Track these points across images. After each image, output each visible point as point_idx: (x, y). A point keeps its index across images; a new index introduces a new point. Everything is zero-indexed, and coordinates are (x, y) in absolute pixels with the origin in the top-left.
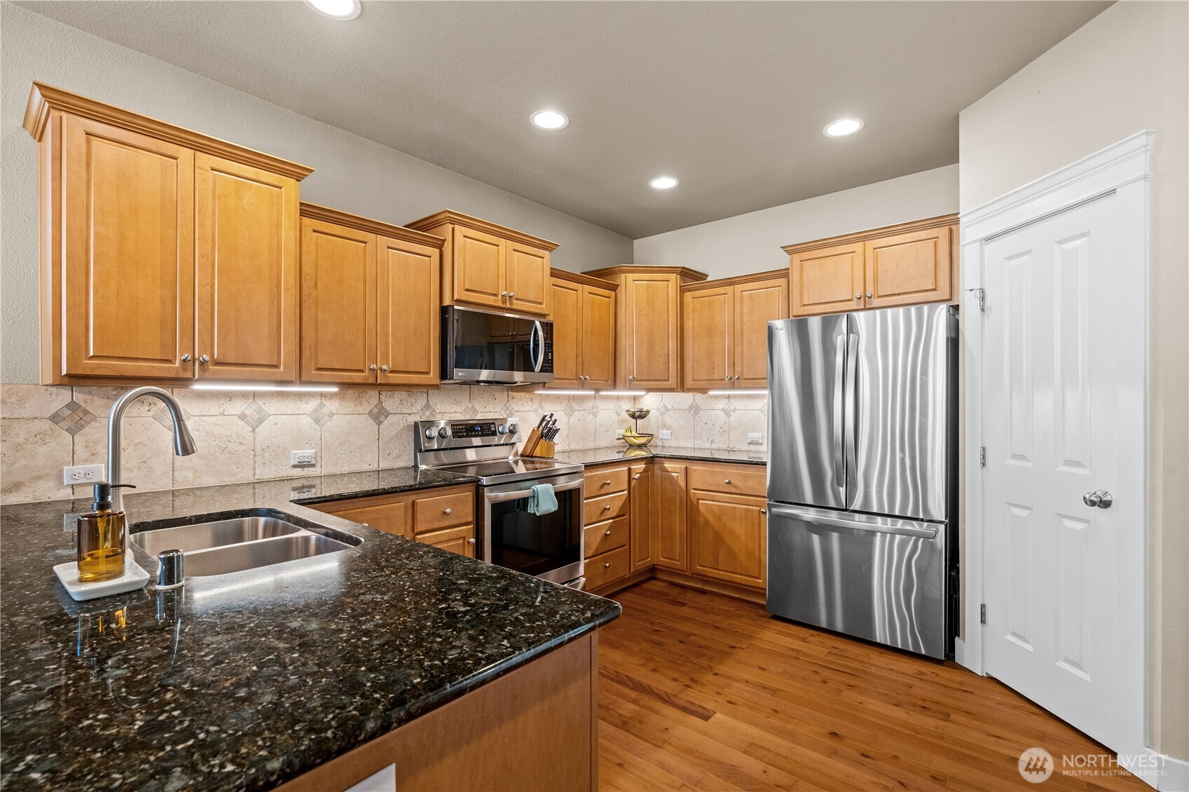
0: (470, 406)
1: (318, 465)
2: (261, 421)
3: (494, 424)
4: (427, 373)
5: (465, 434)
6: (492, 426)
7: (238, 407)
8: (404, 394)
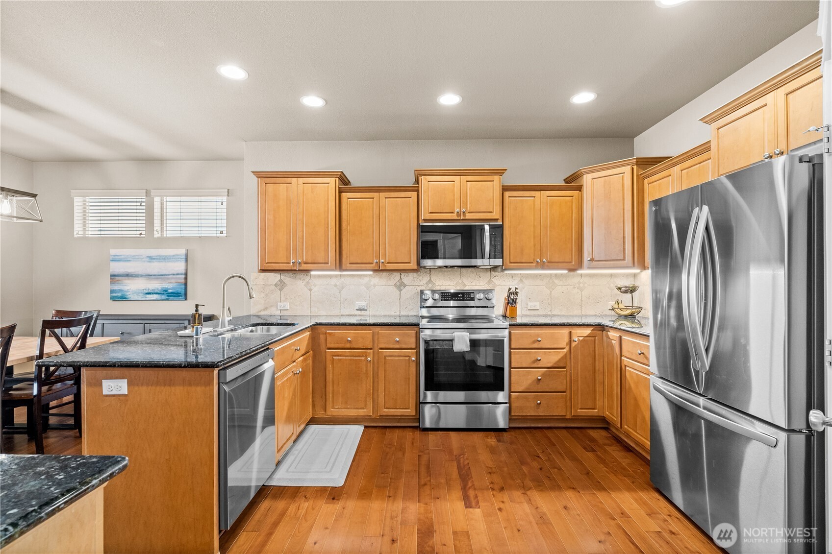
0: (460, 281)
1: (368, 310)
2: (343, 288)
3: (474, 293)
4: (410, 263)
5: (450, 299)
6: (472, 294)
7: (334, 281)
8: (415, 274)
